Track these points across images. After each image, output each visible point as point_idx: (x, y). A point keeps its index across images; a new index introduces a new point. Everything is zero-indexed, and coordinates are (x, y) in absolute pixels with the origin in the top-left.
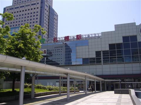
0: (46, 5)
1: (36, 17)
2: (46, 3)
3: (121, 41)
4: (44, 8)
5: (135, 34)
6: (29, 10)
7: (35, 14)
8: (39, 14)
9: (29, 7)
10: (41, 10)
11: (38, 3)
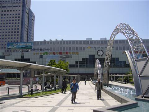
0: (27, 8)
1: (17, 19)
2: (27, 7)
3: (88, 57)
4: (25, 11)
5: (94, 54)
6: (11, 11)
7: (18, 16)
8: (21, 16)
9: (11, 9)
10: (22, 13)
11: (20, 6)
